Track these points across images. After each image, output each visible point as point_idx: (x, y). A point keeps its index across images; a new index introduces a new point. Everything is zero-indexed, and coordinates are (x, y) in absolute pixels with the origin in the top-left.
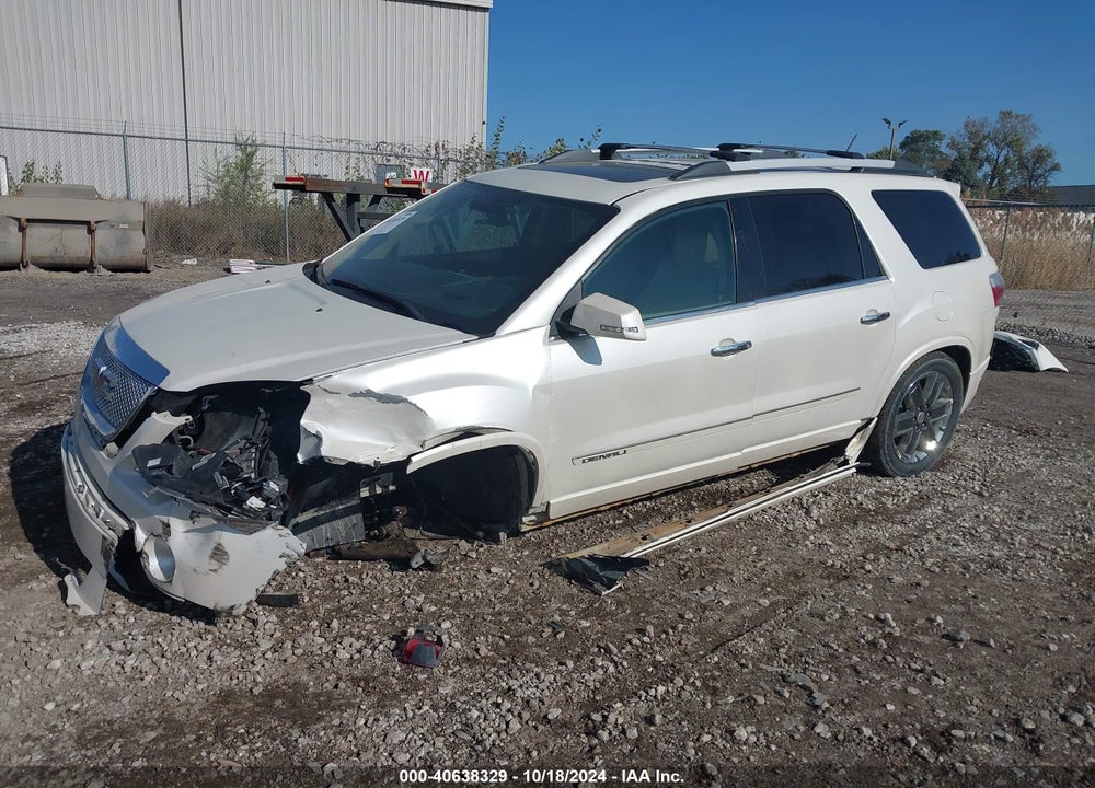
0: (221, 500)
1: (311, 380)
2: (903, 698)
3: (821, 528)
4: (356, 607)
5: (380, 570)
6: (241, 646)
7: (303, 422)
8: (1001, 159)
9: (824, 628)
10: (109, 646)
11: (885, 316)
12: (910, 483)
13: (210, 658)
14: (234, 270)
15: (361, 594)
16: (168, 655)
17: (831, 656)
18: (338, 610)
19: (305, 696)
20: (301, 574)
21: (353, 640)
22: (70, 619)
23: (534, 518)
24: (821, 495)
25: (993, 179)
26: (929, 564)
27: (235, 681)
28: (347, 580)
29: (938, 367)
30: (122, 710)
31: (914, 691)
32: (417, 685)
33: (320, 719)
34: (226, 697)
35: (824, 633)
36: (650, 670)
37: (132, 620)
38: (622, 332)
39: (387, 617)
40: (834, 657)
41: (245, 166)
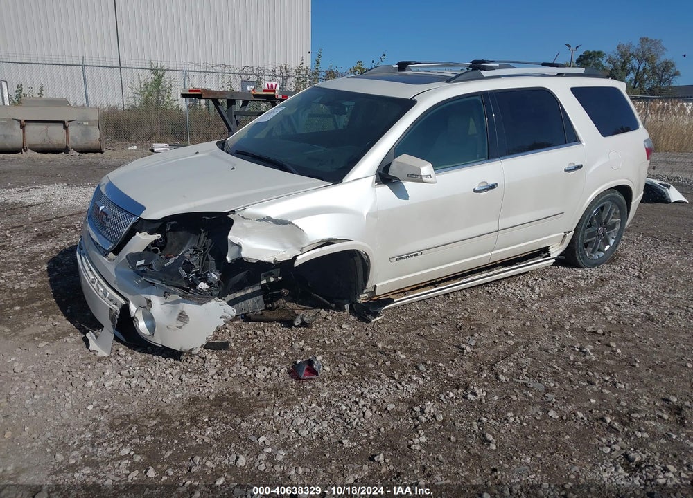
0: (184, 285)
1: (234, 211)
2: (600, 396)
3: (541, 299)
4: (263, 348)
5: (275, 327)
6: (197, 372)
7: (229, 237)
8: (641, 69)
9: (548, 357)
10: (120, 373)
11: (579, 167)
12: (594, 271)
13: (180, 379)
14: (156, 150)
15: (266, 341)
16: (156, 378)
17: (555, 372)
18: (253, 350)
19: (241, 400)
20: (228, 331)
21: (264, 367)
22: (93, 358)
23: (366, 295)
24: (540, 279)
25: (636, 82)
26: (610, 319)
27: (198, 392)
28: (256, 334)
29: (612, 199)
30: (134, 408)
31: (606, 392)
32: (307, 392)
33: (251, 412)
34: (194, 401)
35: (549, 359)
36: (446, 382)
37: (130, 358)
38: (421, 178)
39: (283, 354)
40: (556, 373)
41: (158, 83)
